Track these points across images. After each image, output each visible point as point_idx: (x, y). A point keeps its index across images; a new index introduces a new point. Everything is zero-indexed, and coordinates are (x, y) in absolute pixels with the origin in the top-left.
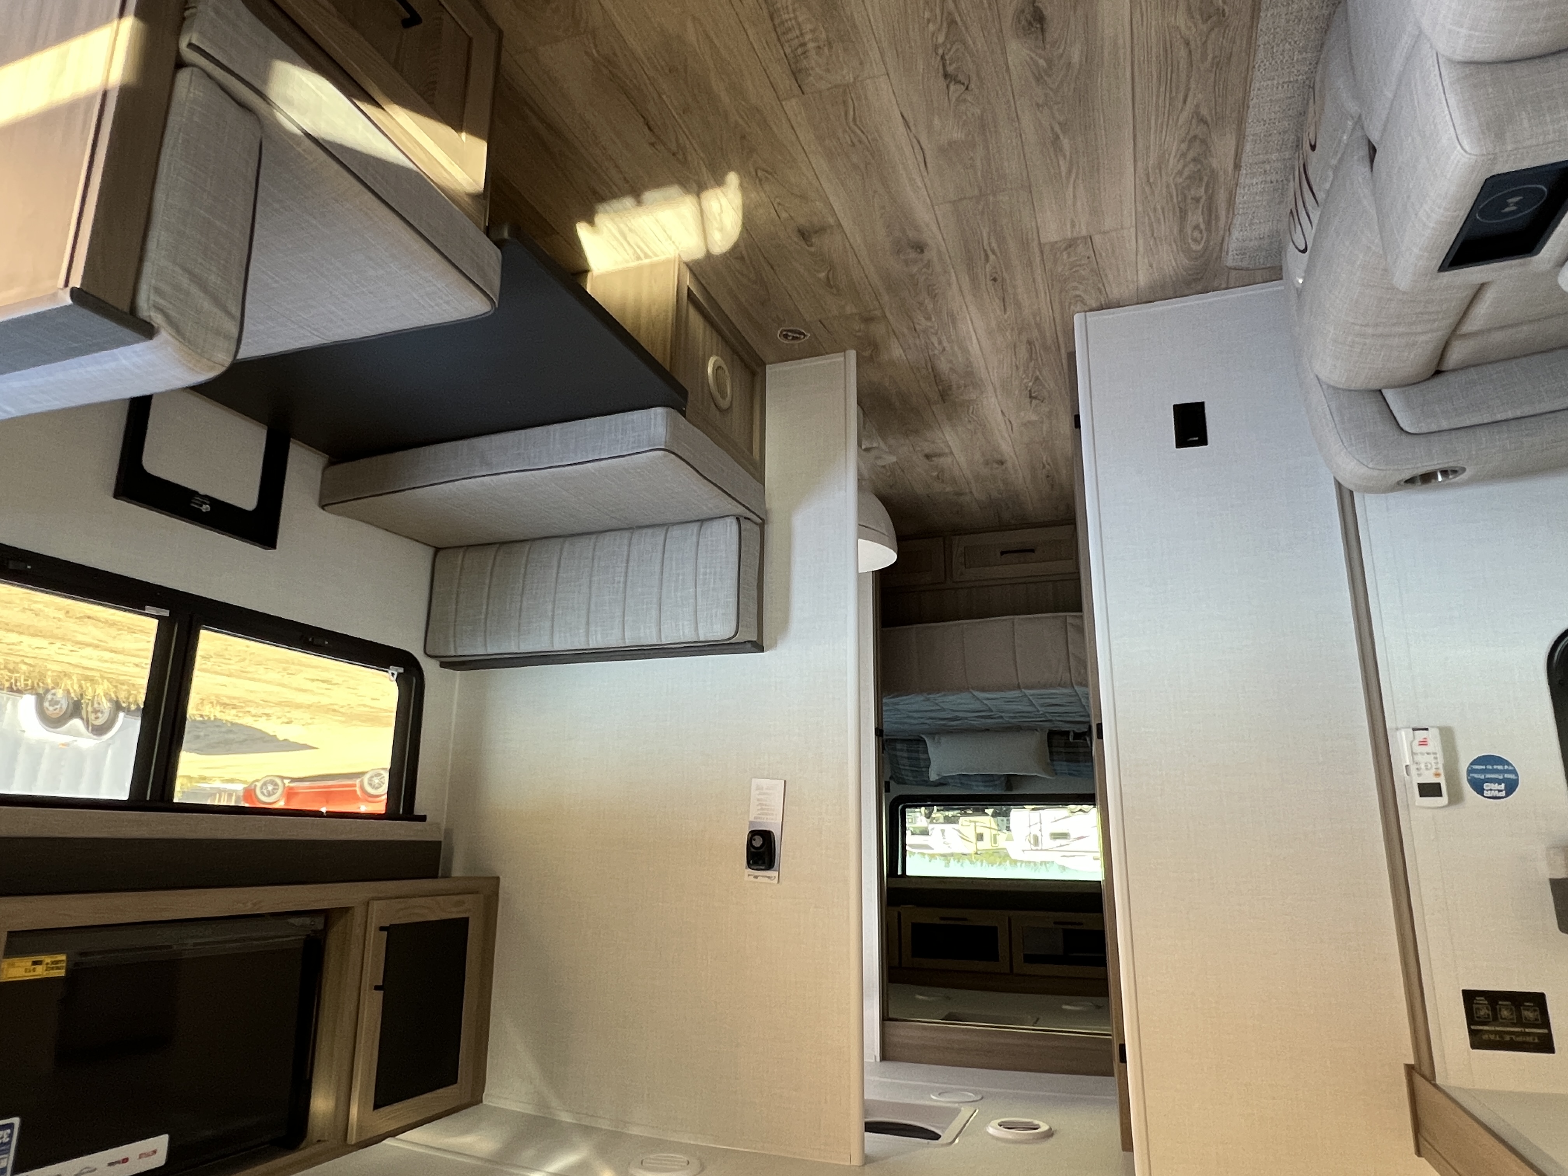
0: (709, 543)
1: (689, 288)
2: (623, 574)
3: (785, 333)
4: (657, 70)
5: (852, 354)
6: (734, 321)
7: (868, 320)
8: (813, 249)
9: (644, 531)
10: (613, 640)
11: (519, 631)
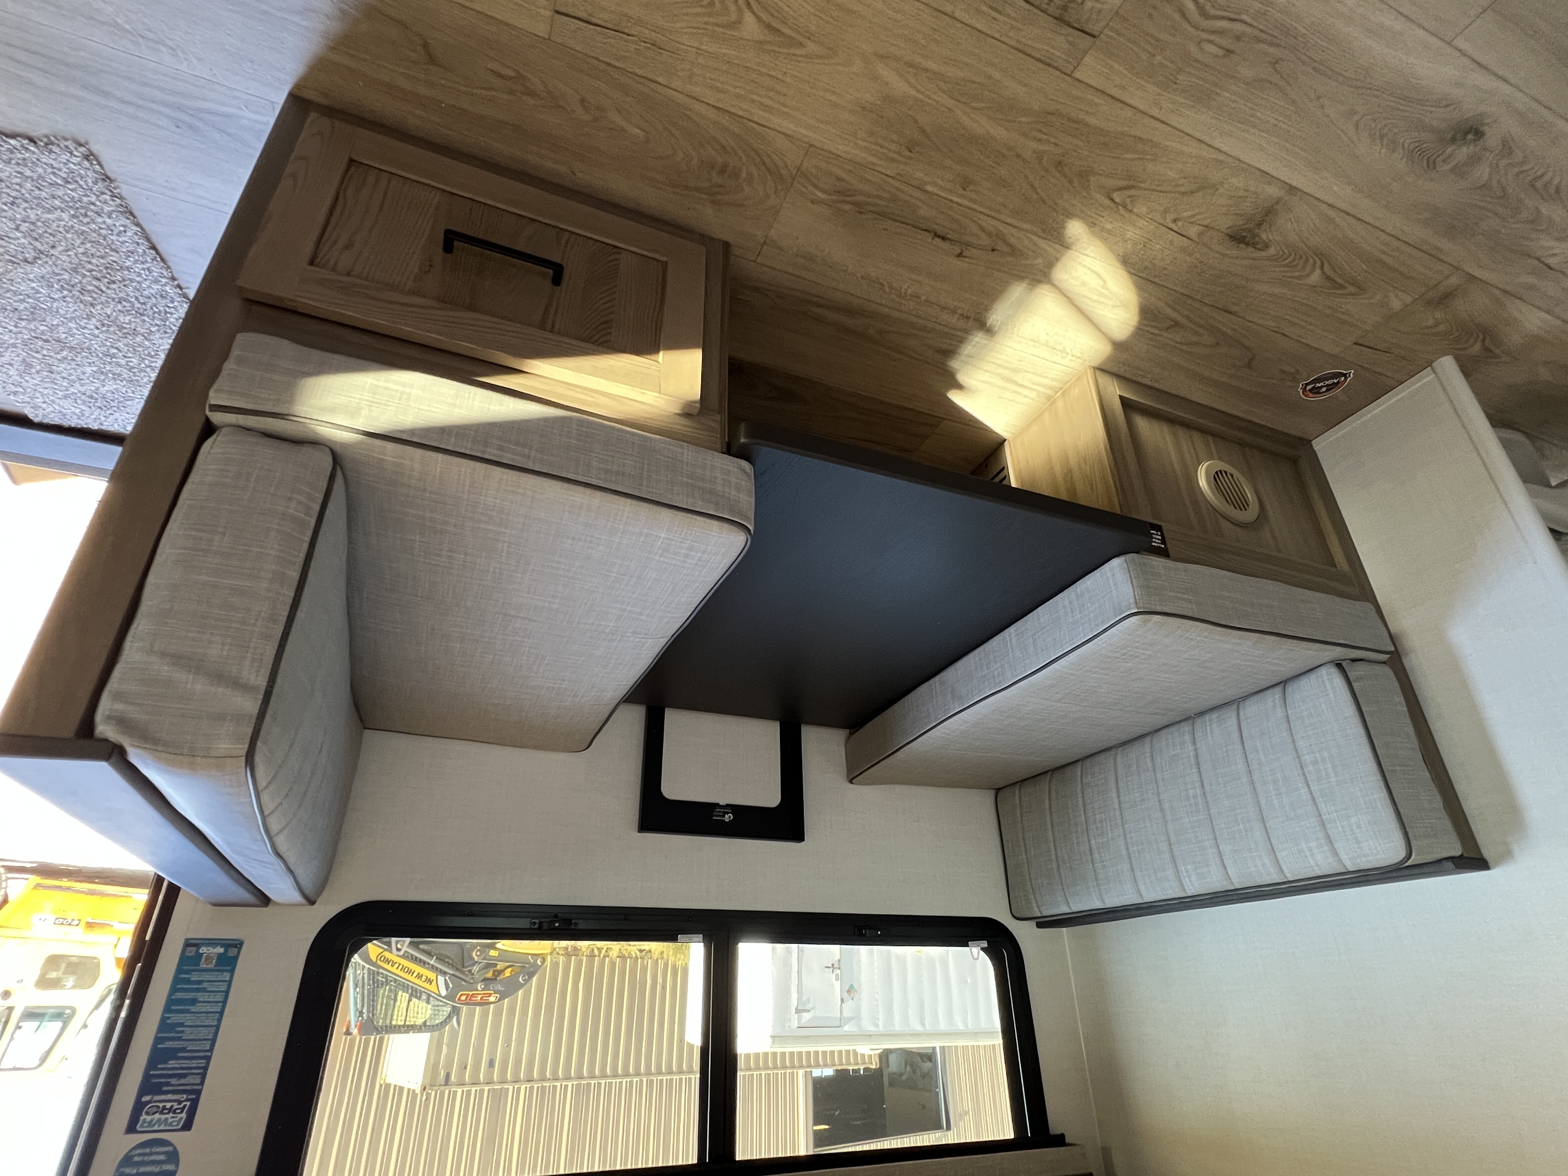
0: (1305, 713)
1: (1121, 397)
2: (1198, 785)
3: (1309, 387)
4: (893, 160)
5: (1447, 364)
6: (1223, 409)
7: (1444, 299)
8: (1272, 251)
9: (1207, 717)
10: (1215, 883)
11: (1097, 880)
